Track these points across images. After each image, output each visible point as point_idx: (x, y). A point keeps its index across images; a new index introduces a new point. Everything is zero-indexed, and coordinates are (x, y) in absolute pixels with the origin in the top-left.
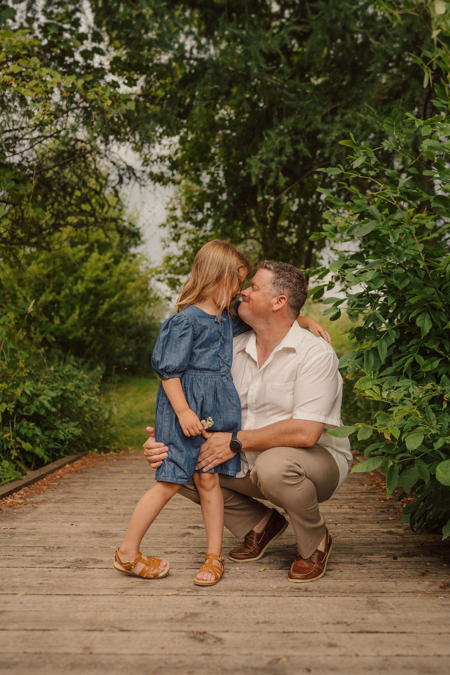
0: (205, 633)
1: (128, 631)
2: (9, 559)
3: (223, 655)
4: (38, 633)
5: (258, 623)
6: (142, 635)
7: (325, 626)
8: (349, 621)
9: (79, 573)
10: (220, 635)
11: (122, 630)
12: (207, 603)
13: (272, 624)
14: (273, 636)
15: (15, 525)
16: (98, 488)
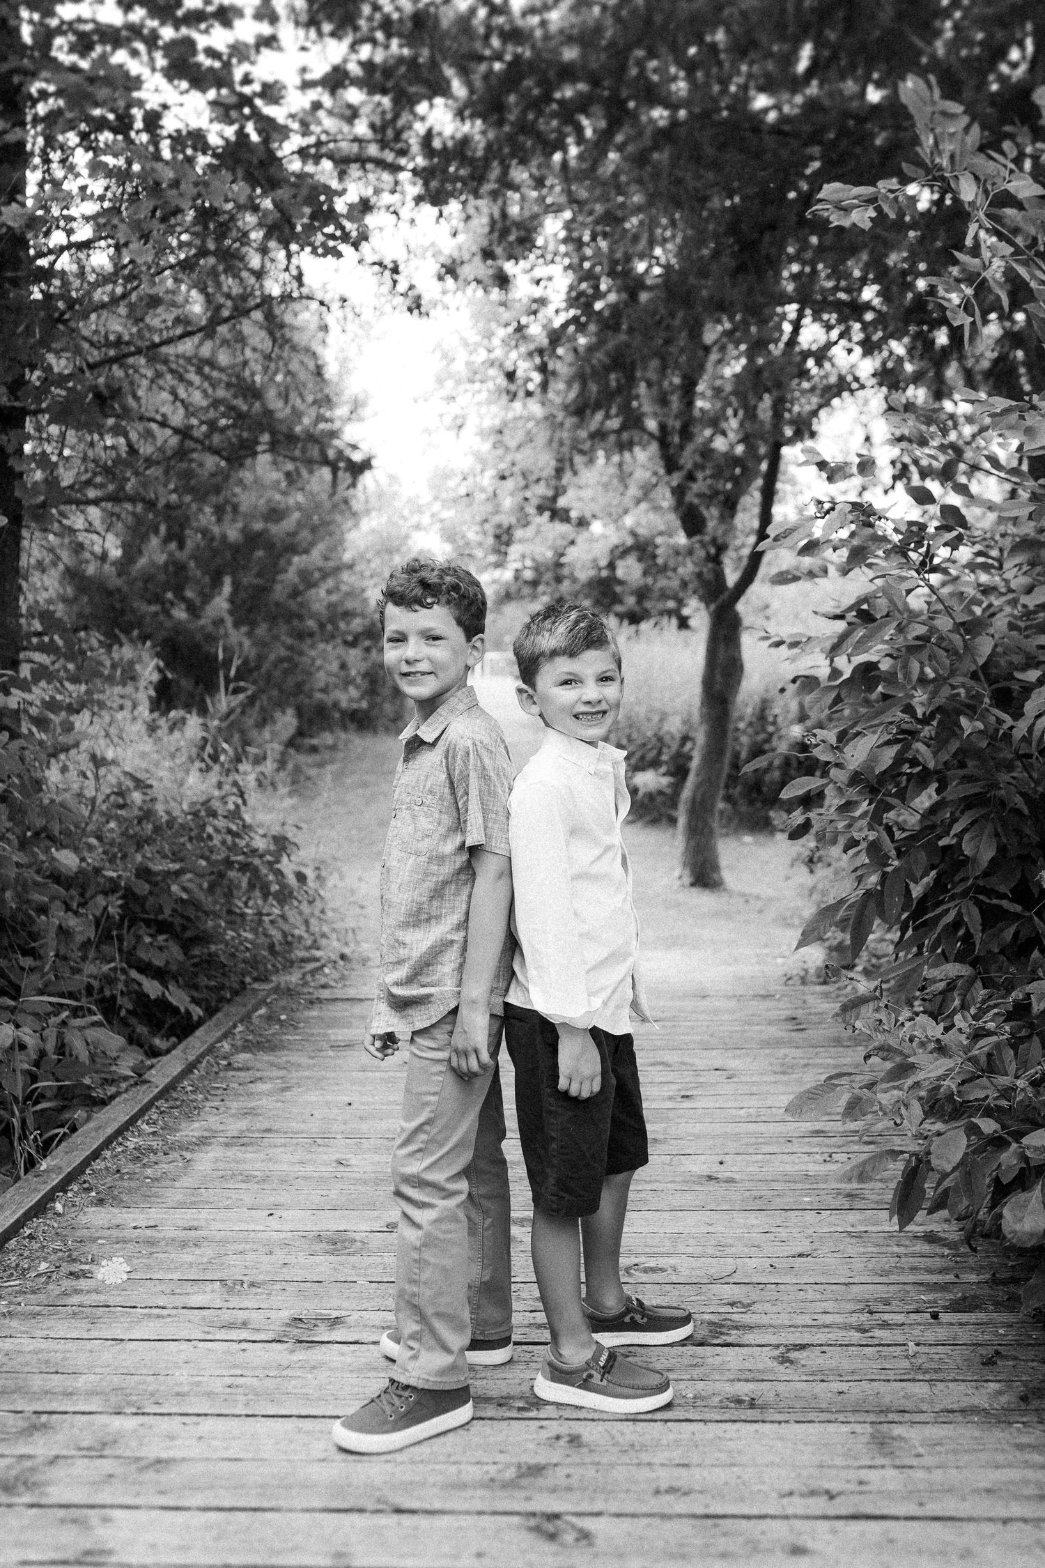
0: (557, 1516)
1: (412, 1512)
2: (158, 1316)
4: (242, 1516)
5: (657, 1492)
6: (440, 1522)
7: (785, 1501)
8: (834, 1486)
9: (302, 1355)
10: (588, 1524)
11: (399, 1511)
12: (558, 1438)
13: (686, 1494)
14: (686, 1526)
15: (154, 1215)
16: (313, 1097)
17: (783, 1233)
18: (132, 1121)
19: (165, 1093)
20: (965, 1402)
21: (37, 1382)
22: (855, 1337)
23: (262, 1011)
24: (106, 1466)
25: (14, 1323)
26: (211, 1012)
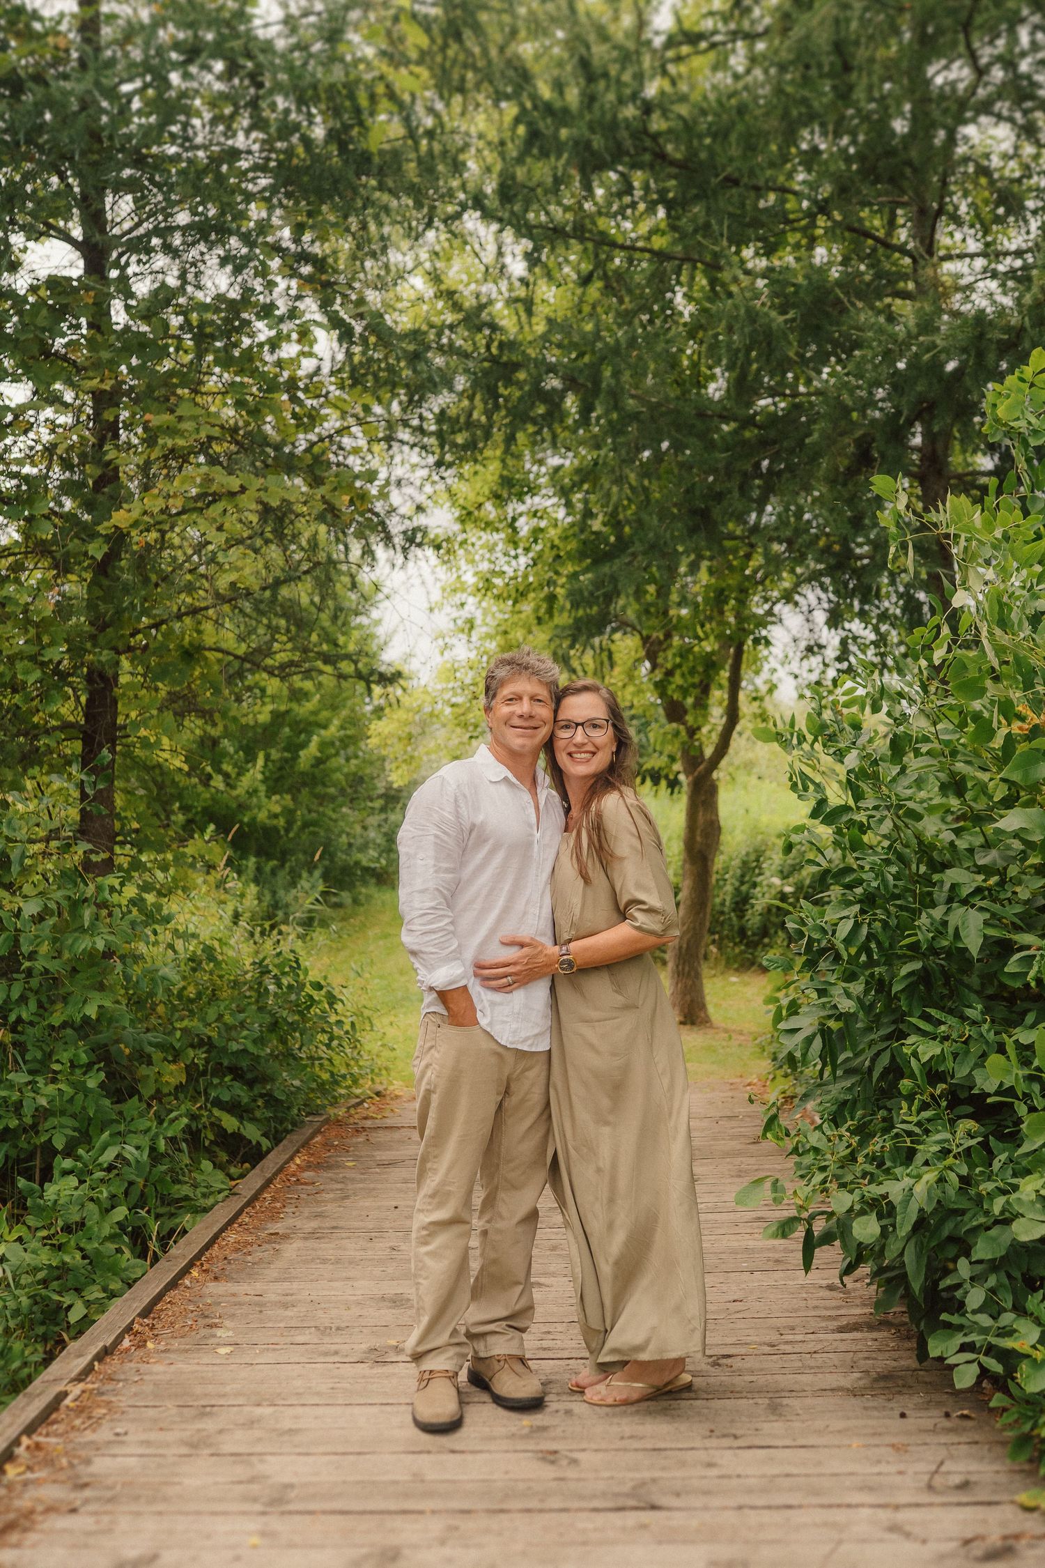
0: (555, 1452)
1: (462, 1452)
2: (275, 1350)
3: (579, 1480)
4: (352, 1458)
6: (479, 1457)
8: (738, 1433)
9: (379, 1370)
10: (576, 1455)
11: (453, 1452)
12: (557, 1411)
13: (641, 1438)
14: (640, 1455)
15: (259, 1287)
16: (368, 1203)
17: (724, 1288)
18: (230, 1223)
19: (250, 1203)
20: (834, 1385)
21: (198, 1390)
22: (767, 1349)
23: (318, 1138)
24: (257, 1433)
25: (172, 1356)
26: (277, 1140)
